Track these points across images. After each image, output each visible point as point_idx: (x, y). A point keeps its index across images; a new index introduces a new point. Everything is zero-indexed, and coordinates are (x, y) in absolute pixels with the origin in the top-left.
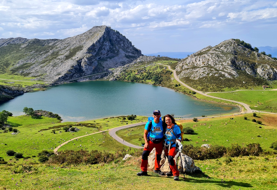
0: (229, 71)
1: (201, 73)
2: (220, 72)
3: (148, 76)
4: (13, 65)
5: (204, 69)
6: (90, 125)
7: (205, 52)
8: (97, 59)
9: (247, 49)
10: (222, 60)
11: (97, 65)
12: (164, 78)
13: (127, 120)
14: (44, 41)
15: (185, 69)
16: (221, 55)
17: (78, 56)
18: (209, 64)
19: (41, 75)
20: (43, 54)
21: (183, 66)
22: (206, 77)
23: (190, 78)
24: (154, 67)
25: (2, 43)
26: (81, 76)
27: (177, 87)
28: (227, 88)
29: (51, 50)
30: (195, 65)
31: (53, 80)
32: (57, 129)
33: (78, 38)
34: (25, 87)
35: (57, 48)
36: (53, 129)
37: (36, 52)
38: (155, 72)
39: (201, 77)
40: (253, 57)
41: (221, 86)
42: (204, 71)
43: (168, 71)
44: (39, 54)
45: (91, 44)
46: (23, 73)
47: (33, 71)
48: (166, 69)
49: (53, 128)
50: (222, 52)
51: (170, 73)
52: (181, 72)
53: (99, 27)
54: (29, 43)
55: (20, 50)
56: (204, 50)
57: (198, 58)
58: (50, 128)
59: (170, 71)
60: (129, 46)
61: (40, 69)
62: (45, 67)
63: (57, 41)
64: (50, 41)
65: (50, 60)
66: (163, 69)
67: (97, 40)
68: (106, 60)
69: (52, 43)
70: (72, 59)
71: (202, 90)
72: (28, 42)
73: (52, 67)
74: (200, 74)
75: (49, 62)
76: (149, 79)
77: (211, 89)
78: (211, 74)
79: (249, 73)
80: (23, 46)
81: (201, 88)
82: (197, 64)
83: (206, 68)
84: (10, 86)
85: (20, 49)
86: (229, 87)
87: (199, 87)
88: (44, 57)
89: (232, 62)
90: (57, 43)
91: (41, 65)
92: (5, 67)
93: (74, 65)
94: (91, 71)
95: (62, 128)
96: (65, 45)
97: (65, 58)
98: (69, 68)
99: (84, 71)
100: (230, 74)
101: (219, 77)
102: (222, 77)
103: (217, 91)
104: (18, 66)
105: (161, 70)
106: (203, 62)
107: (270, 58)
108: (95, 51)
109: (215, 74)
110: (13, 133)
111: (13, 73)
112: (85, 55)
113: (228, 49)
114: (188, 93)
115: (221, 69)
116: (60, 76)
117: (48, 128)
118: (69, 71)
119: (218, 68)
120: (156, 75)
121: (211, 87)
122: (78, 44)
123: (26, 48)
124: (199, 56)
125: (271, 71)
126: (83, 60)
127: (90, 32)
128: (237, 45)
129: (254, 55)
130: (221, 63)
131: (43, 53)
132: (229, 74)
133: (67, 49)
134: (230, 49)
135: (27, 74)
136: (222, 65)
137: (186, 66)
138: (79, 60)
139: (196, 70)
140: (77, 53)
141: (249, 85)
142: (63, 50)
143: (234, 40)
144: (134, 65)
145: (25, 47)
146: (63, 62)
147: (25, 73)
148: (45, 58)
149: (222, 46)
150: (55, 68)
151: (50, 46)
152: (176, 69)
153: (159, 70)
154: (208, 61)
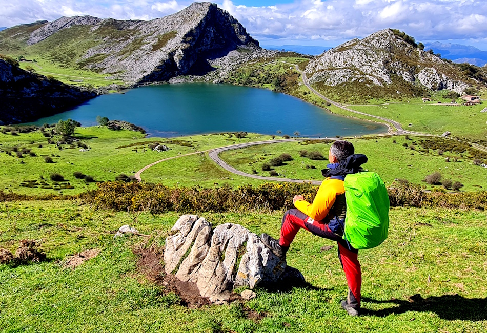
0: (379, 76)
1: (340, 77)
2: (367, 76)
3: (267, 78)
4: (81, 56)
6: (184, 143)
7: (349, 48)
8: (197, 52)
9: (408, 45)
10: (371, 59)
11: (197, 60)
12: (288, 81)
14: (123, 22)
15: (318, 71)
16: (371, 53)
17: (170, 47)
18: (353, 64)
19: (119, 72)
20: (122, 42)
21: (316, 66)
22: (347, 83)
23: (325, 84)
24: (275, 66)
25: (64, 24)
27: (306, 96)
28: (374, 99)
29: (132, 35)
30: (333, 65)
31: (135, 80)
32: (140, 146)
33: (171, 19)
34: (98, 88)
35: (140, 34)
36: (135, 147)
37: (112, 38)
38: (277, 73)
39: (340, 83)
40: (415, 57)
41: (366, 97)
42: (346, 74)
43: (295, 73)
44: (116, 41)
45: (189, 30)
46: (95, 68)
47: (109, 66)
48: (293, 70)
49: (136, 144)
50: (373, 48)
51: (298, 75)
52: (313, 74)
53: (200, 3)
54: (102, 24)
55: (90, 35)
56: (347, 45)
57: (339, 56)
58: (132, 145)
59: (297, 73)
60: (242, 34)
61: (118, 63)
62: (125, 60)
63: (140, 23)
64: (131, 24)
65: (131, 50)
66: (288, 69)
67: (196, 24)
70: (161, 50)
71: (339, 101)
72: (99, 23)
73: (134, 62)
74: (339, 79)
75: (130, 54)
76: (268, 83)
77: (352, 100)
78: (354, 79)
79: (407, 80)
80: (93, 29)
81: (338, 98)
82: (336, 64)
83: (348, 70)
84: (77, 86)
85: (89, 33)
86: (378, 98)
87: (336, 97)
88: (123, 45)
89: (384, 63)
90: (141, 27)
91: (119, 58)
92: (70, 58)
93: (165, 60)
95: (147, 145)
96: (152, 29)
97: (152, 48)
98: (158, 63)
100: (381, 80)
101: (364, 83)
102: (369, 84)
103: (359, 103)
104: (87, 57)
105: (285, 71)
106: (344, 62)
107: (438, 59)
109: (359, 79)
110: (82, 149)
111: (80, 67)
112: (180, 45)
113: (381, 43)
114: (321, 104)
115: (369, 72)
116: (145, 74)
117: (128, 145)
118: (158, 67)
119: (365, 70)
120: (278, 78)
121: (353, 98)
122: (171, 28)
123: (98, 31)
124: (341, 52)
125: (437, 77)
126: (177, 53)
127: (187, 11)
128: (394, 37)
129: (416, 54)
130: (369, 64)
131: (121, 40)
132: (379, 80)
133: (155, 35)
134: (385, 43)
135: (100, 70)
136: (371, 66)
137: (321, 66)
138: (172, 52)
139: (334, 73)
140: (169, 42)
141: (404, 97)
142: (149, 37)
143: (392, 30)
144: (247, 62)
145: (96, 31)
146: (149, 54)
147: (96, 68)
148: (124, 47)
149: (373, 39)
150: (138, 63)
151: (131, 31)
152: (306, 70)
153: (282, 71)
154: (352, 61)
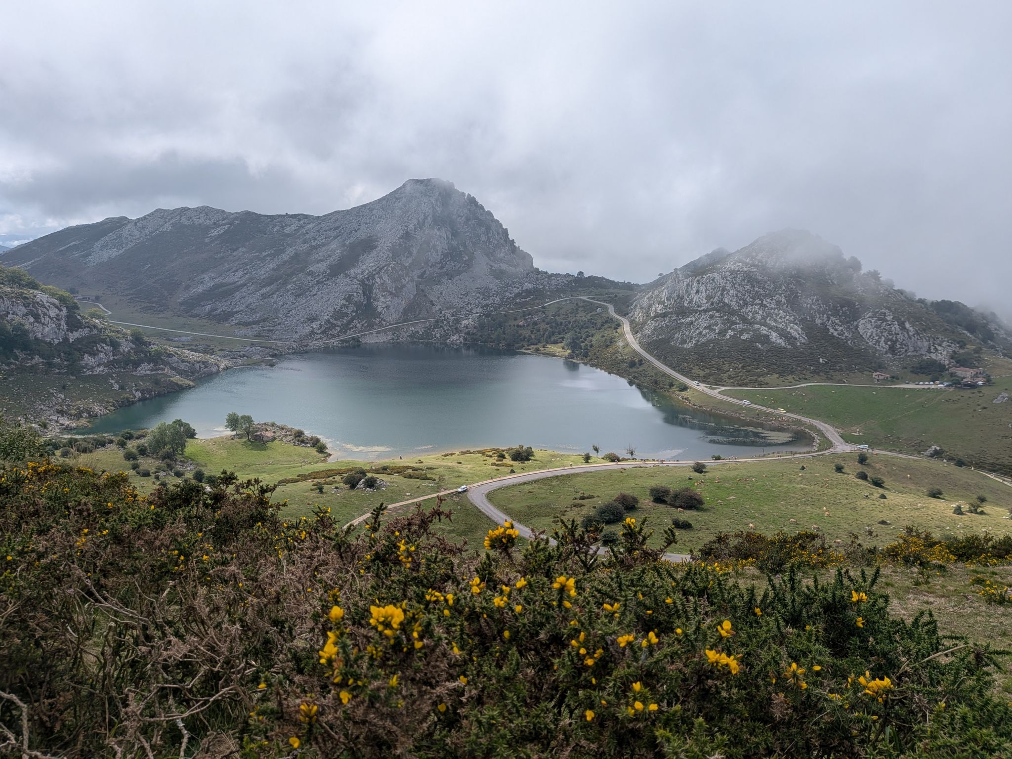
0: (780, 326)
1: (701, 329)
2: (756, 326)
3: (554, 333)
4: (188, 287)
5: (712, 317)
6: (410, 471)
8: (416, 278)
9: (829, 261)
10: (762, 292)
11: (415, 296)
12: (597, 339)
14: (272, 218)
15: (655, 317)
16: (760, 278)
17: (364, 268)
18: (726, 301)
19: (264, 320)
20: (269, 258)
21: (650, 306)
22: (715, 342)
23: (672, 343)
24: (568, 307)
26: (371, 326)
27: (635, 369)
28: (775, 375)
29: (290, 245)
30: (686, 305)
31: (295, 337)
33: (365, 212)
34: (222, 353)
35: (306, 241)
38: (572, 320)
39: (703, 340)
40: (845, 285)
41: (759, 370)
42: (712, 322)
43: (610, 321)
44: (257, 257)
45: (400, 232)
46: (214, 313)
47: (242, 307)
48: (603, 314)
49: (313, 476)
50: (763, 268)
51: (614, 326)
52: (644, 323)
53: (422, 182)
54: (231, 224)
55: (207, 244)
57: (695, 285)
58: (303, 477)
60: (502, 242)
61: (261, 302)
62: (275, 296)
63: (305, 220)
64: (287, 221)
65: (287, 275)
66: (594, 313)
68: (439, 283)
69: (293, 227)
70: (347, 275)
71: (704, 380)
72: (226, 221)
73: (292, 299)
74: (700, 333)
75: (285, 283)
76: (555, 343)
77: (730, 377)
78: (730, 333)
79: (836, 334)
80: (215, 233)
81: (702, 373)
82: (691, 302)
83: (717, 314)
85: (207, 240)
86: (781, 374)
87: (696, 371)
88: (271, 266)
89: (788, 299)
90: (307, 228)
91: (263, 291)
92: (166, 293)
93: (354, 294)
94: (399, 312)
95: (338, 478)
96: (330, 233)
97: (329, 271)
98: (340, 302)
99: (380, 313)
100: (783, 334)
101: (752, 341)
102: (762, 343)
103: (746, 385)
104: (200, 289)
105: (588, 317)
106: (709, 297)
108: (410, 254)
109: (741, 333)
111: (186, 311)
112: (383, 263)
114: (667, 387)
115: (759, 317)
116: (314, 325)
118: (340, 310)
119: (751, 314)
120: (576, 332)
121: (732, 372)
122: (365, 230)
123: (224, 238)
124: (699, 277)
125: (896, 328)
126: (377, 279)
127: (397, 195)
129: (848, 279)
130: (758, 301)
131: (268, 255)
132: (781, 335)
133: (335, 244)
135: (226, 317)
136: (762, 305)
137: (660, 307)
138: (368, 279)
139: (689, 320)
140: (362, 258)
141: (835, 370)
142: (324, 248)
144: (513, 299)
145: (220, 236)
146: (322, 282)
147: (218, 312)
148: (274, 270)
149: (762, 250)
150: (302, 300)
151: (288, 235)
152: (630, 315)
153: (582, 317)
154: (722, 295)
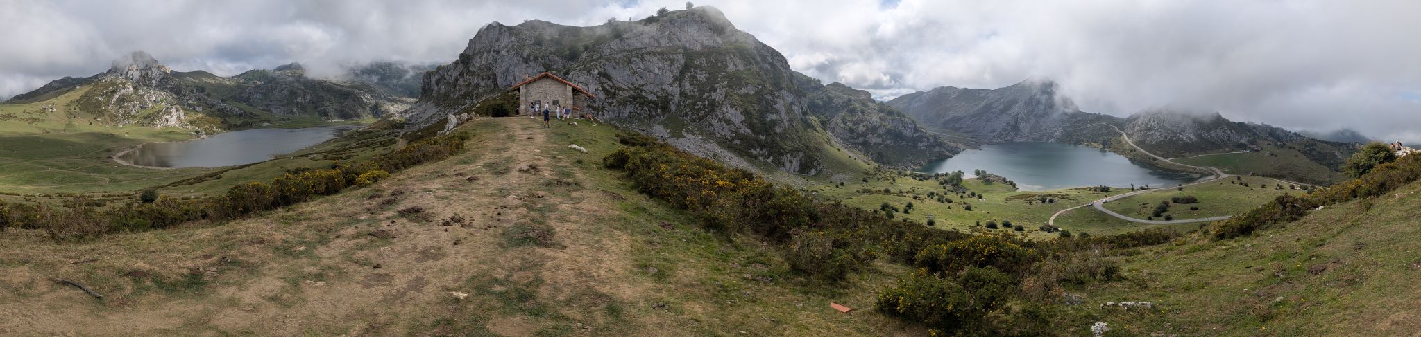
0: (1186, 134)
2: (1178, 135)
3: (1094, 138)
4: (944, 117)
5: (1161, 132)
7: (1159, 112)
8: (1035, 115)
11: (1035, 123)
12: (1113, 140)
13: (1099, 192)
14: (974, 91)
15: (1137, 132)
17: (1014, 111)
18: (1165, 125)
19: (974, 131)
21: (1135, 127)
22: (1164, 141)
23: (1147, 141)
24: (1097, 127)
26: (1017, 135)
27: (1133, 153)
28: (1188, 153)
29: (983, 102)
30: (1149, 127)
33: (1013, 88)
35: (988, 101)
37: (968, 103)
38: (1101, 133)
39: (1159, 140)
41: (1181, 151)
43: (1116, 133)
44: (970, 106)
45: (1028, 97)
46: (954, 128)
48: (1113, 130)
52: (1133, 134)
54: (959, 93)
55: (950, 102)
57: (1152, 119)
59: (1118, 134)
61: (972, 124)
63: (988, 92)
64: (981, 92)
65: (982, 113)
66: (1109, 130)
68: (1043, 117)
69: (984, 94)
70: (1007, 114)
72: (957, 92)
73: (986, 123)
74: (1157, 138)
75: (982, 116)
76: (1095, 142)
78: (1169, 139)
80: (953, 97)
81: (1161, 153)
82: (1151, 125)
83: (1163, 131)
85: (950, 100)
86: (1190, 152)
88: (975, 109)
90: (988, 95)
93: (1010, 121)
94: (1029, 129)
96: (999, 97)
97: (999, 112)
98: (1005, 125)
99: (1021, 129)
100: (1189, 138)
101: (1177, 141)
102: (1182, 142)
104: (948, 118)
105: (1108, 132)
106: (1158, 124)
108: (1032, 105)
109: (1173, 137)
112: (1022, 109)
115: (1178, 132)
116: (995, 134)
118: (1005, 128)
119: (1175, 130)
121: (1172, 152)
122: (1013, 96)
124: (1154, 116)
125: (1229, 132)
126: (1020, 116)
130: (1177, 125)
131: (974, 106)
132: (1187, 138)
133: (1001, 102)
135: (958, 129)
136: (1179, 127)
137: (1139, 127)
138: (1016, 115)
139: (1151, 133)
140: (1013, 107)
142: (997, 103)
145: (955, 99)
146: (997, 117)
147: (956, 127)
148: (977, 111)
150: (990, 124)
151: (981, 98)
152: (1126, 131)
153: (1104, 131)
154: (1163, 123)
